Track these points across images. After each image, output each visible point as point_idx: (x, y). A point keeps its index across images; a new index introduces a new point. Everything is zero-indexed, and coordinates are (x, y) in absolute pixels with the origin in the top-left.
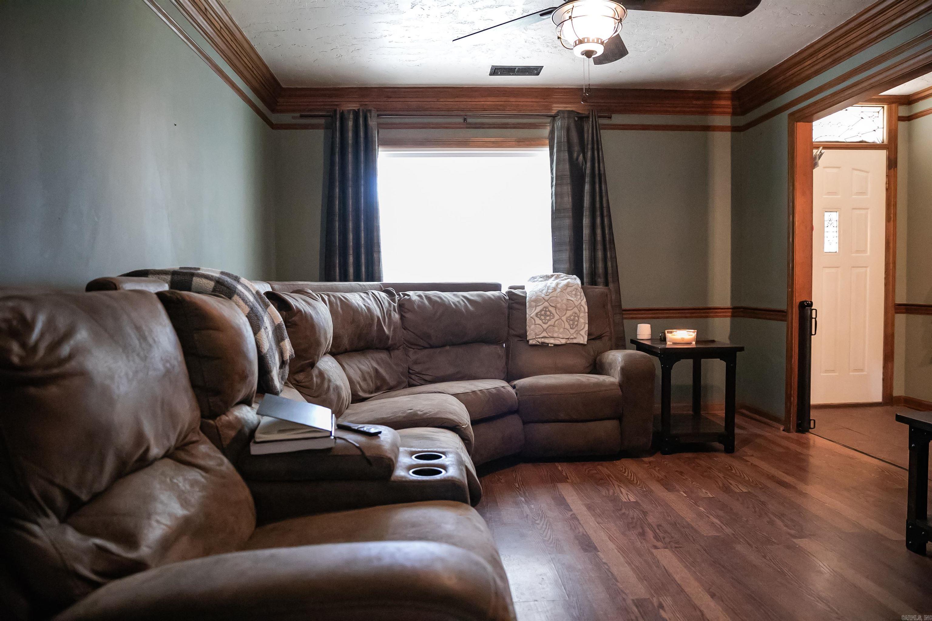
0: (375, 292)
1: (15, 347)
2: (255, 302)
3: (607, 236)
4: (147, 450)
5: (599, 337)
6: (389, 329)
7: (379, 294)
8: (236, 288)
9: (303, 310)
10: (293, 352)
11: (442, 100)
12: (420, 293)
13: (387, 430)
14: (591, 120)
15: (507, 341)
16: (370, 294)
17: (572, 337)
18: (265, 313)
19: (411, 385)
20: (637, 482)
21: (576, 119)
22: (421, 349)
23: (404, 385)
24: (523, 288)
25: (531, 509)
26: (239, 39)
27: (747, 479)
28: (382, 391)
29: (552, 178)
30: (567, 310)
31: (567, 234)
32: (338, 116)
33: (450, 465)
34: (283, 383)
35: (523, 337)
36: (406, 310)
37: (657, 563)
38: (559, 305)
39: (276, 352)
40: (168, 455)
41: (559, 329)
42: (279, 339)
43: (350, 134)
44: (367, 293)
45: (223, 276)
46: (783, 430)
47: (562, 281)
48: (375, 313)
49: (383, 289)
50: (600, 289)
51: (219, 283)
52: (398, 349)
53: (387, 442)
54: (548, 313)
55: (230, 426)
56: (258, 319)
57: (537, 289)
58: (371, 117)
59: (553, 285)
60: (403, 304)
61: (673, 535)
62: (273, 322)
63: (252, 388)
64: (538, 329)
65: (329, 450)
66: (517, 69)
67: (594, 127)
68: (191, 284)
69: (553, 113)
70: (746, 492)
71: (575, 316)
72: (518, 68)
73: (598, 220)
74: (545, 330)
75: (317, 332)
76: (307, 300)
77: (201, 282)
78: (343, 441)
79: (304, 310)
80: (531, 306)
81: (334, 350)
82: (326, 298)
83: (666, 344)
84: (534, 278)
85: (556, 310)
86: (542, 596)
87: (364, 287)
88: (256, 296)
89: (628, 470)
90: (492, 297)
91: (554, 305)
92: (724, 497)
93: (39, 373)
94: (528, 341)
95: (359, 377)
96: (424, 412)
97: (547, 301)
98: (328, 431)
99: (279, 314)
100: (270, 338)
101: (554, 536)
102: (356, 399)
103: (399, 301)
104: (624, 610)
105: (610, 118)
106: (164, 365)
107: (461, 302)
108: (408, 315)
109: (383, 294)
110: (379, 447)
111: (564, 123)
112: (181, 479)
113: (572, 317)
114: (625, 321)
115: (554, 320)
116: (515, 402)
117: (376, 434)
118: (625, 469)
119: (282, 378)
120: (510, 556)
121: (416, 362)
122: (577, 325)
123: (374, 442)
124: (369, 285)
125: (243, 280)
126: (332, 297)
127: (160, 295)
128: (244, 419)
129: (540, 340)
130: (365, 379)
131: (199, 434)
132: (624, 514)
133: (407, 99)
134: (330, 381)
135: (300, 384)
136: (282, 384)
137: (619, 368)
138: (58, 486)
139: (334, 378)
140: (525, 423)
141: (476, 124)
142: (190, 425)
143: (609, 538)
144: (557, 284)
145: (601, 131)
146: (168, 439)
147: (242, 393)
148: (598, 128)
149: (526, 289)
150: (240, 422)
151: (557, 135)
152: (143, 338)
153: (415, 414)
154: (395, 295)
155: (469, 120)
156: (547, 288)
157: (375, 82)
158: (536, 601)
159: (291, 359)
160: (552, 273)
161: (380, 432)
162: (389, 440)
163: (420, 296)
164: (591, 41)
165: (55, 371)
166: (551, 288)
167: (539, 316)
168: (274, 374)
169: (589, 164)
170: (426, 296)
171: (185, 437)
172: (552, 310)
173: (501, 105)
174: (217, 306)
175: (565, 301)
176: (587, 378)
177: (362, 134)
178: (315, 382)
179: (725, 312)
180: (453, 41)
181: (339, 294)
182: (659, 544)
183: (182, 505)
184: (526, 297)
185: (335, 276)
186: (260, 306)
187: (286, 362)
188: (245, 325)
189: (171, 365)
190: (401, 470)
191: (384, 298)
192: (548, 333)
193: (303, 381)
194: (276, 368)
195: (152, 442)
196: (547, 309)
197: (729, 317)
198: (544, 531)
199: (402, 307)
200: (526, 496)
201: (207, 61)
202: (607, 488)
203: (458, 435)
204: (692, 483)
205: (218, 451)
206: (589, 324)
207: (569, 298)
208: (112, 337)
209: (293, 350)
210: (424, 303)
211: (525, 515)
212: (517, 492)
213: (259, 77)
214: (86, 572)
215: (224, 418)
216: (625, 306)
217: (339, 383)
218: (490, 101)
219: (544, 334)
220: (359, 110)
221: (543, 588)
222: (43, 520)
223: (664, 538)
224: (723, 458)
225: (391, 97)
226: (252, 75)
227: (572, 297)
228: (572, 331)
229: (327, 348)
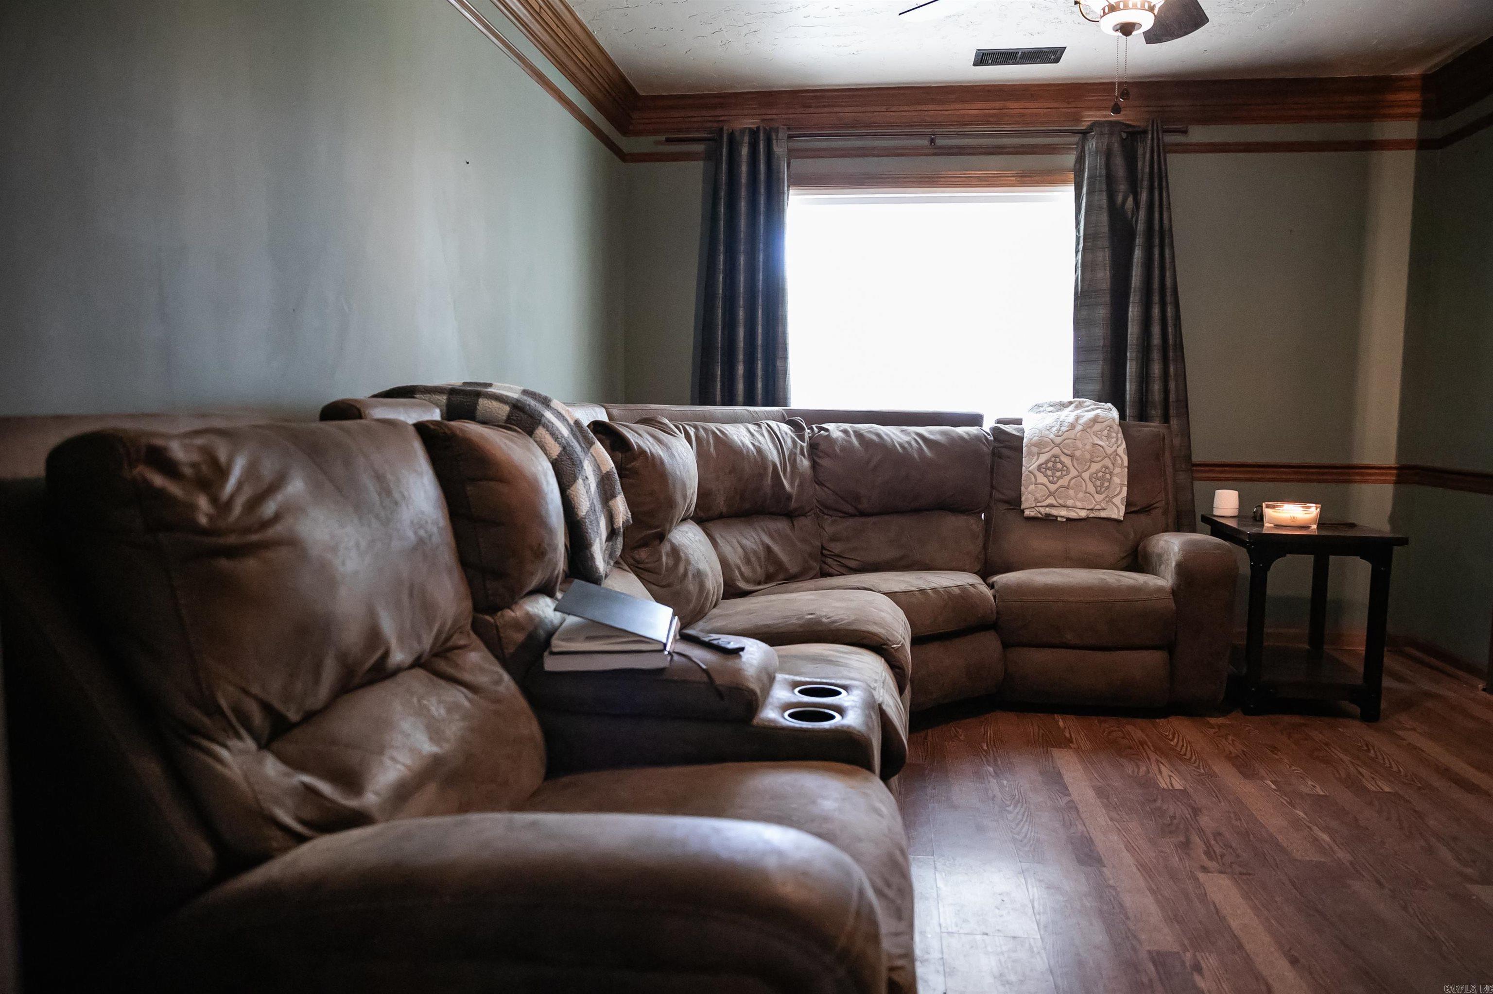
0: (773, 423)
1: (203, 502)
2: (571, 437)
3: (1170, 337)
4: (386, 654)
5: (1146, 510)
6: (792, 484)
7: (778, 426)
8: (542, 415)
9: (648, 451)
10: (630, 516)
11: (893, 109)
12: (846, 426)
13: (755, 646)
14: (1150, 137)
15: (987, 509)
16: (763, 427)
17: (1098, 507)
18: (586, 454)
19: (825, 574)
20: (1191, 758)
21: (1124, 135)
22: (844, 517)
23: (812, 573)
24: (1019, 422)
25: (1002, 787)
26: (568, 22)
27: (1395, 769)
28: (776, 581)
29: (1078, 238)
30: (1091, 461)
31: (1100, 333)
32: (725, 139)
33: (850, 708)
34: (612, 564)
35: (1015, 503)
36: (821, 454)
37: (1203, 898)
38: (1078, 453)
39: (603, 515)
40: (418, 663)
41: (1076, 494)
42: (606, 495)
43: (744, 168)
44: (759, 426)
45: (525, 398)
46: (1484, 690)
47: (1086, 413)
48: (770, 457)
49: (787, 419)
50: (1154, 427)
51: (517, 407)
52: (804, 515)
53: (751, 665)
54: (1059, 466)
55: (517, 625)
56: (574, 464)
57: (1042, 425)
58: (777, 140)
59: (1071, 419)
60: (818, 444)
61: (1239, 851)
62: (599, 468)
63: (554, 570)
64: (1041, 492)
65: (661, 671)
66: (1020, 53)
67: (1156, 149)
68: (475, 409)
69: (1084, 126)
70: (1389, 793)
71: (1105, 473)
72: (1022, 53)
73: (1156, 311)
74: (1051, 494)
75: (671, 486)
76: (657, 435)
77: (490, 407)
78: (683, 659)
79: (650, 450)
80: (1030, 453)
81: (701, 514)
82: (692, 432)
83: (1263, 525)
84: (1039, 406)
85: (1072, 461)
86: (997, 928)
87: (755, 415)
88: (574, 429)
89: (1179, 736)
90: (966, 436)
91: (1068, 452)
92: (1346, 798)
93: (232, 539)
94: (1023, 512)
95: (740, 559)
96: (833, 619)
97: (1058, 445)
98: (661, 642)
99: (609, 457)
100: (593, 493)
101: (1033, 834)
102: (732, 592)
103: (810, 440)
104: (1131, 966)
105: (1185, 132)
106: (416, 533)
107: (913, 443)
108: (825, 462)
109: (785, 428)
110: (738, 672)
111: (1102, 143)
112: (434, 700)
113: (1100, 474)
114: (1197, 484)
115: (1068, 478)
116: (991, 610)
117: (737, 651)
118: (1174, 735)
119: (611, 556)
120: (954, 860)
121: (834, 539)
122: (1108, 488)
123: (731, 663)
124: (763, 412)
125: (556, 403)
126: (701, 430)
127: (421, 428)
128: (538, 616)
129: (1042, 510)
130: (748, 562)
131: (469, 635)
132: (1159, 809)
133: (836, 109)
134: (688, 562)
135: (640, 566)
136: (608, 563)
137: (1174, 564)
138: (255, 697)
139: (696, 558)
140: (1006, 645)
141: (950, 147)
142: (455, 622)
143: (1126, 846)
144: (1078, 418)
145: (1168, 156)
146: (419, 641)
147: (537, 578)
148: (1161, 151)
149: (1025, 425)
150: (534, 622)
151: (1088, 165)
152: (386, 491)
153: (818, 622)
154: (805, 430)
155: (940, 142)
156: (1059, 423)
157: (784, 81)
158: (987, 934)
159: (627, 528)
160: (1071, 398)
161: (742, 649)
162: (755, 662)
163: (845, 432)
164: (1130, 6)
165: (254, 538)
166: (1066, 424)
167: (1043, 470)
168: (596, 549)
169: (1142, 214)
170: (855, 432)
171: (448, 639)
172: (1067, 460)
173: (992, 116)
174: (503, 446)
175: (1088, 447)
176: (1116, 577)
177: (762, 167)
178: (664, 564)
179: (1386, 474)
180: (900, 14)
181: (712, 426)
182: (1211, 865)
183: (431, 739)
184: (1023, 438)
185: (715, 395)
186: (580, 444)
187: (617, 531)
188: (545, 475)
189: (426, 532)
190: (772, 710)
191: (786, 434)
192: (1058, 499)
193: (647, 560)
194: (600, 539)
195: (393, 643)
196: (1058, 460)
197: (1390, 483)
198: (1018, 824)
199: (816, 449)
200: (997, 765)
201: (518, 61)
202: (1136, 763)
203: (883, 660)
204: (1290, 767)
205: (496, 661)
206: (1130, 486)
207: (1096, 442)
208: (339, 489)
209: (630, 513)
210: (850, 442)
211: (991, 795)
212: (983, 757)
213: (601, 80)
214: (288, 820)
215: (509, 614)
216: (1195, 459)
217: (703, 566)
218: (973, 109)
219: (1051, 501)
220: (758, 128)
221: (1001, 916)
222: (234, 743)
223: (1222, 856)
224: (1355, 730)
225: (810, 107)
226: (591, 79)
227: (1101, 439)
228: (1099, 497)
229: (687, 510)
